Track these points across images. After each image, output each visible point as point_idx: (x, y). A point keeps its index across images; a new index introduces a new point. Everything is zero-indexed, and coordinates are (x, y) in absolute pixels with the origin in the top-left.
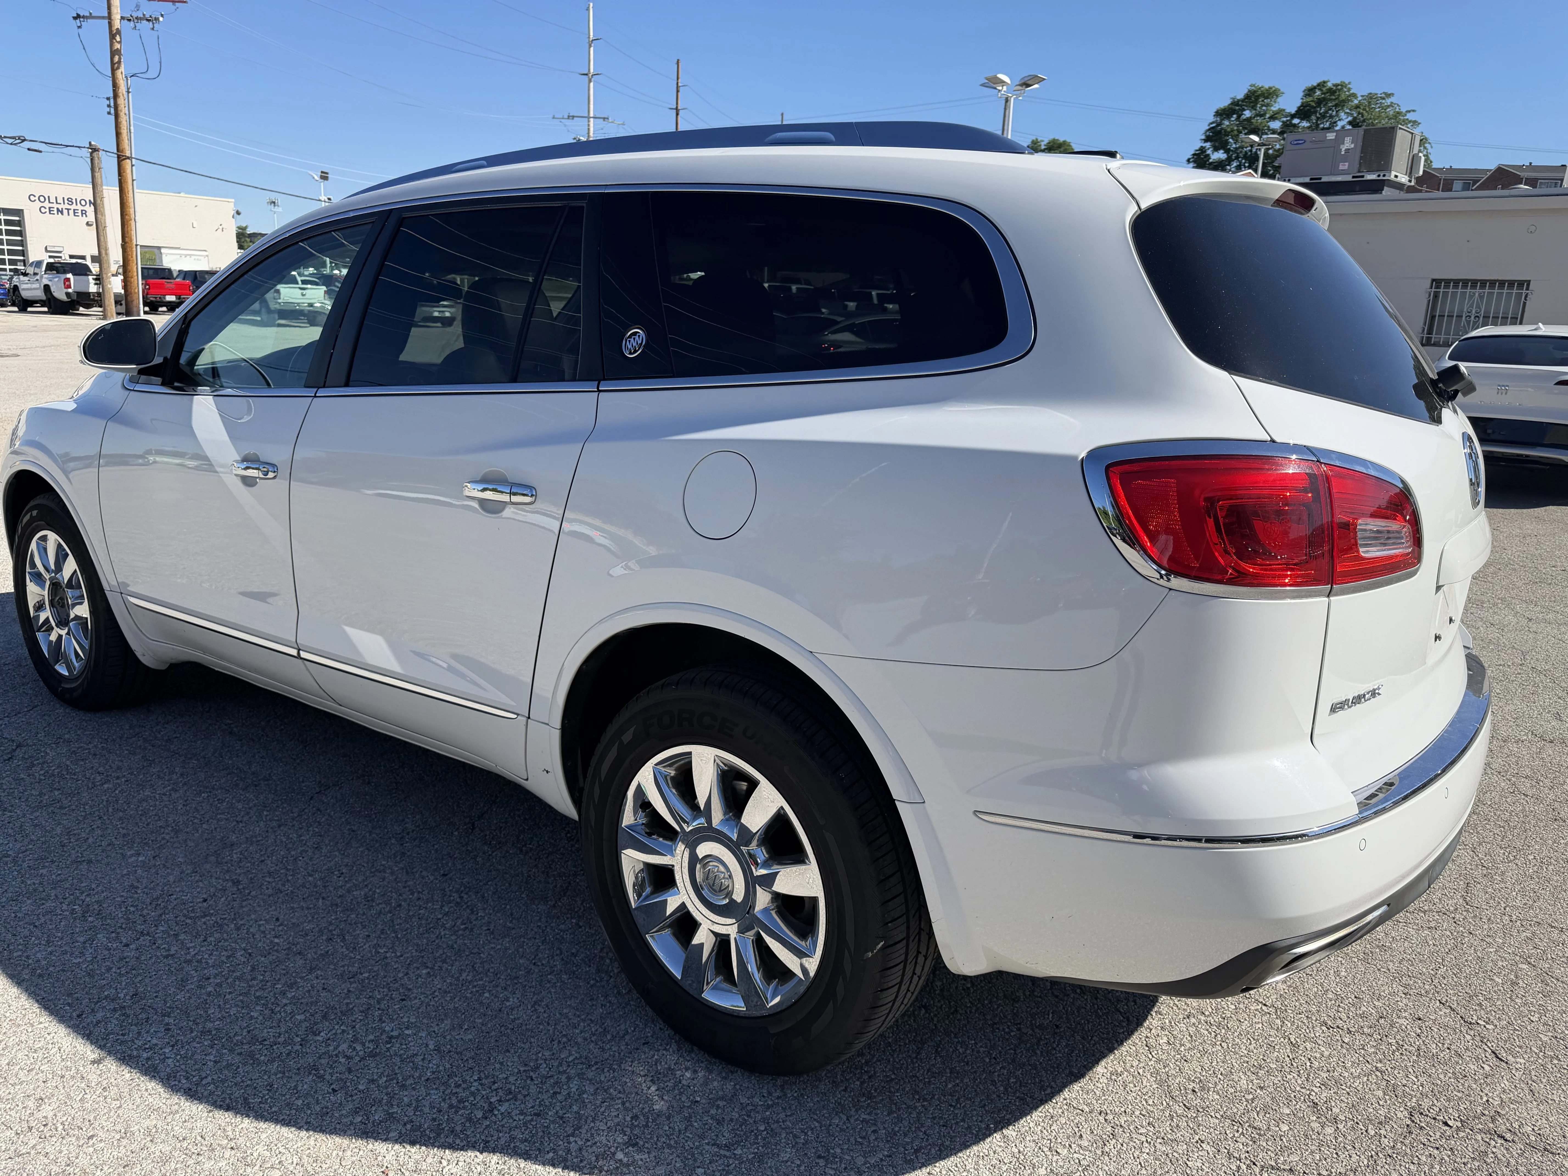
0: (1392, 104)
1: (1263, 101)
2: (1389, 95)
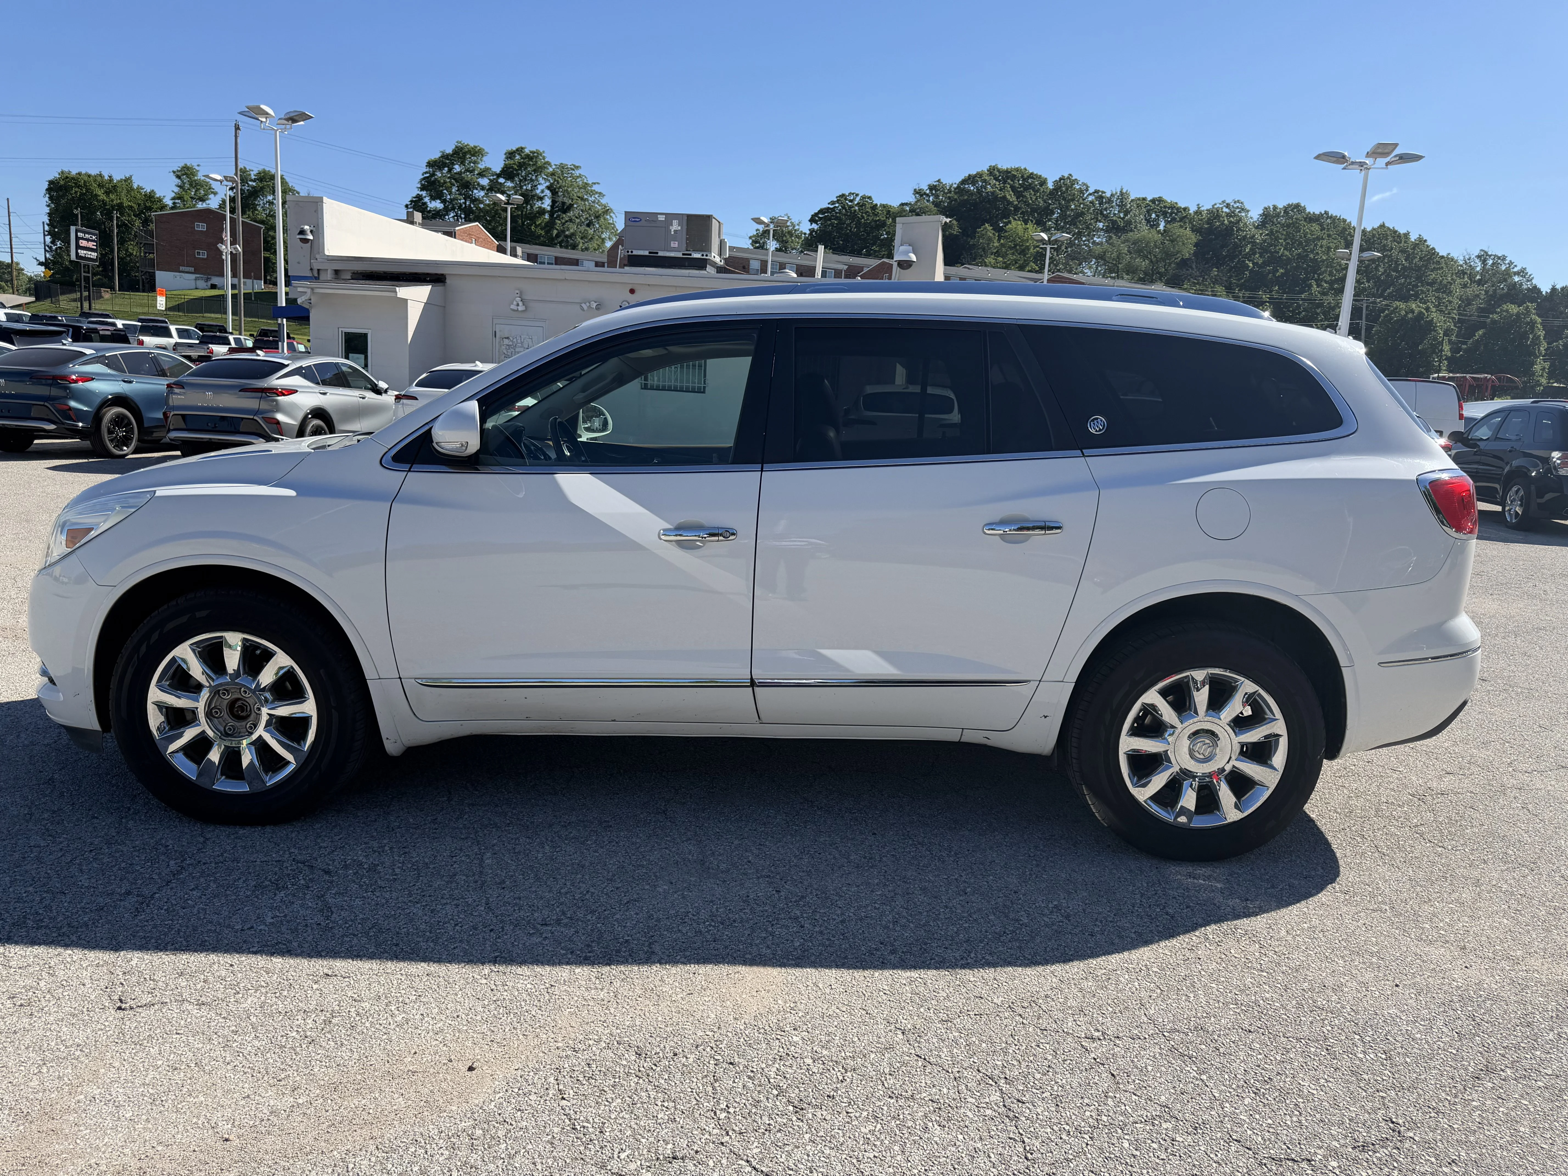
0: (580, 176)
1: (470, 158)
2: (577, 167)
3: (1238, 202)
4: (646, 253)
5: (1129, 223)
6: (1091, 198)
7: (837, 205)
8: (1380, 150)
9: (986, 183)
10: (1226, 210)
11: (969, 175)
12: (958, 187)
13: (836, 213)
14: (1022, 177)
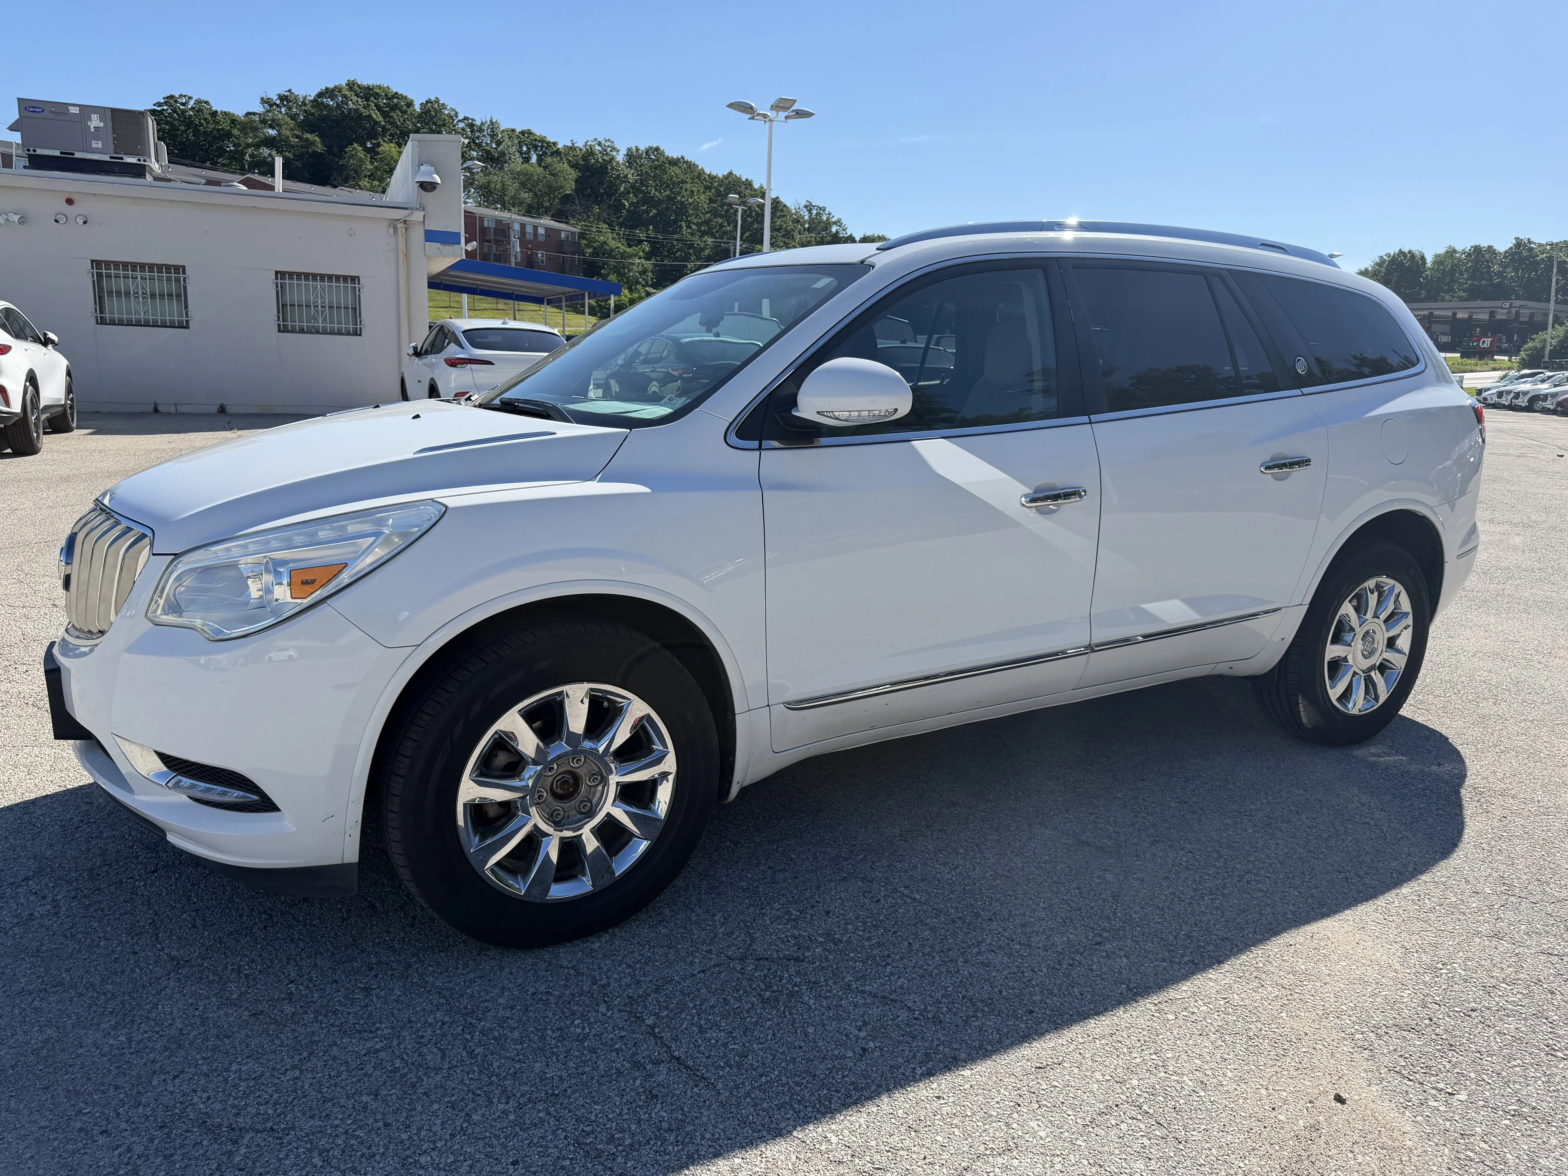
3: (609, 140)
4: (57, 153)
5: (502, 154)
6: (461, 125)
7: (165, 108)
8: (781, 105)
9: (347, 99)
10: (598, 148)
11: (327, 88)
12: (315, 101)
13: (166, 117)
14: (386, 95)
